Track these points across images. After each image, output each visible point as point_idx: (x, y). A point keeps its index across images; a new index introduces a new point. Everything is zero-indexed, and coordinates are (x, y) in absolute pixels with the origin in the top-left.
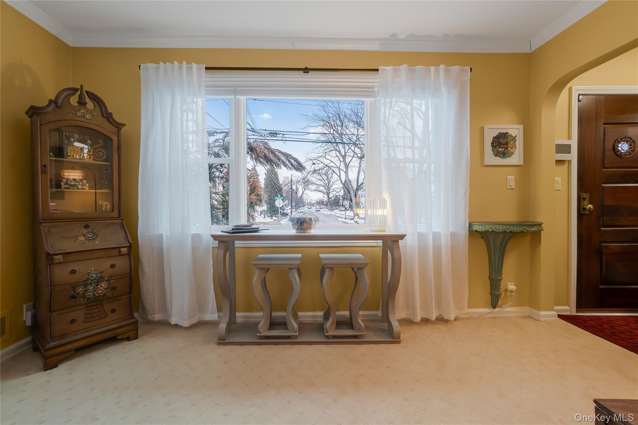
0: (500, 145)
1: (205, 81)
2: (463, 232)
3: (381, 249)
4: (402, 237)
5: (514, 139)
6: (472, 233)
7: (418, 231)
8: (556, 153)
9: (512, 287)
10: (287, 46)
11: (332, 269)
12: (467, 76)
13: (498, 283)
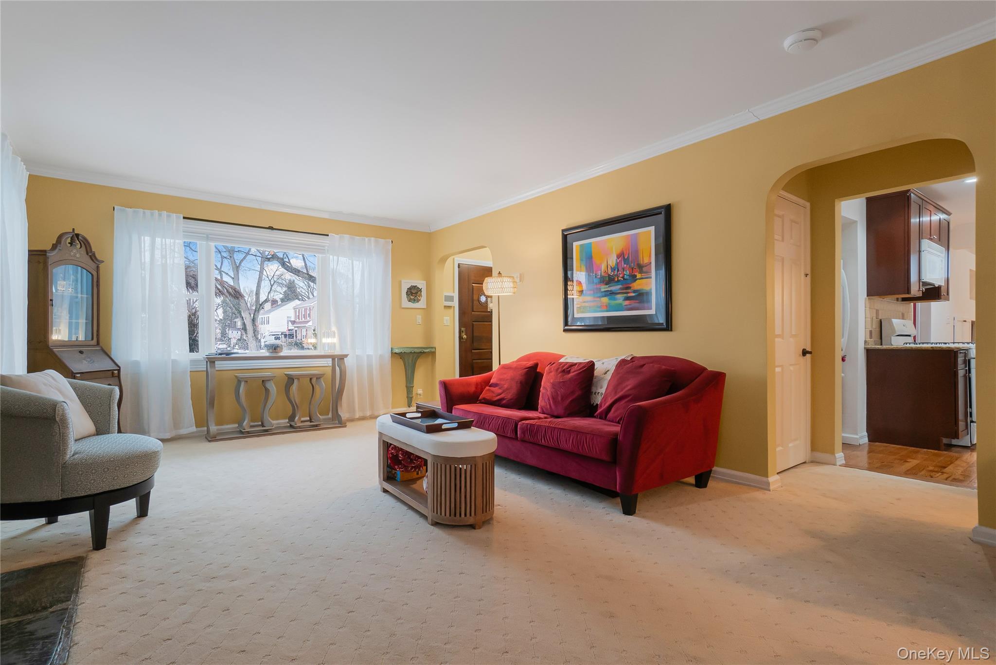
0: (412, 294)
1: (183, 227)
2: (388, 355)
3: (331, 368)
4: (346, 356)
5: (420, 290)
6: (394, 354)
7: (357, 354)
8: (445, 301)
9: (420, 391)
10: (256, 206)
11: (298, 379)
12: (390, 246)
13: (411, 389)
